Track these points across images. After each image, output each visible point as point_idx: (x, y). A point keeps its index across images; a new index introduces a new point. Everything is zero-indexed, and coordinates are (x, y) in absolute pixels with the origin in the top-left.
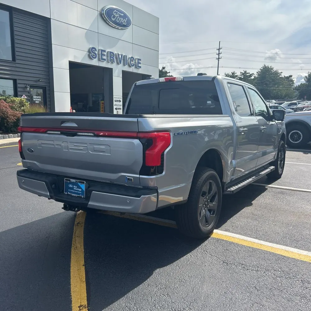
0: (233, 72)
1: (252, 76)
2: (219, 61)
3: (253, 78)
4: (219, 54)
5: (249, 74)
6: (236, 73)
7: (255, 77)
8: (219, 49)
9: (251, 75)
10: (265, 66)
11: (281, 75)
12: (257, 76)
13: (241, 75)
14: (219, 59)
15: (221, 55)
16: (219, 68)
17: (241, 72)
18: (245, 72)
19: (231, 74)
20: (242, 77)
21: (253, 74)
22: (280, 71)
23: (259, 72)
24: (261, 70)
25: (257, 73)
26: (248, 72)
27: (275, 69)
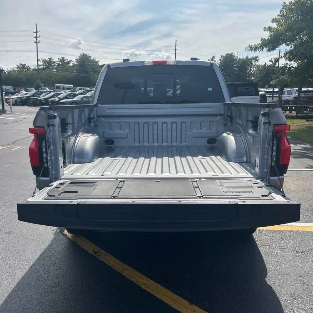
0: (50, 58)
1: (70, 63)
2: (37, 44)
3: (71, 64)
4: (36, 37)
5: (67, 61)
6: (53, 59)
7: (73, 64)
8: (36, 32)
9: (69, 61)
10: (83, 54)
11: (98, 63)
12: (75, 63)
13: (59, 61)
14: (37, 42)
15: (39, 39)
16: (38, 52)
17: (59, 59)
18: (63, 58)
19: (48, 60)
20: (61, 64)
21: (71, 61)
22: (97, 60)
23: (78, 59)
24: (79, 57)
25: (76, 60)
26: (65, 58)
27: (92, 58)
